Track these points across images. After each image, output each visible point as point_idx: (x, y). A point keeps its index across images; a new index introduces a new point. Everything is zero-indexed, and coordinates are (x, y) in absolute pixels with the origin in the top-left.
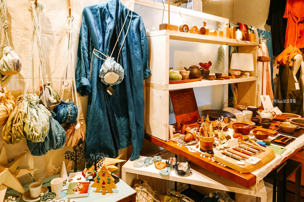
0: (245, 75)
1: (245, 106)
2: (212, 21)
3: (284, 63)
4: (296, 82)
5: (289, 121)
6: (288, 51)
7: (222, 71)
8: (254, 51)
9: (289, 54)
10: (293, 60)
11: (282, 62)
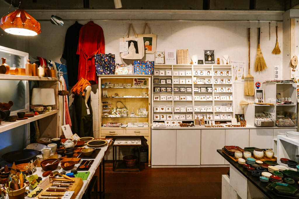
0: (47, 109)
1: (48, 138)
2: (10, 55)
3: (78, 93)
4: (87, 109)
5: (86, 145)
6: (81, 83)
7: (23, 107)
8: (54, 86)
9: (82, 86)
10: (85, 91)
11: (77, 93)
